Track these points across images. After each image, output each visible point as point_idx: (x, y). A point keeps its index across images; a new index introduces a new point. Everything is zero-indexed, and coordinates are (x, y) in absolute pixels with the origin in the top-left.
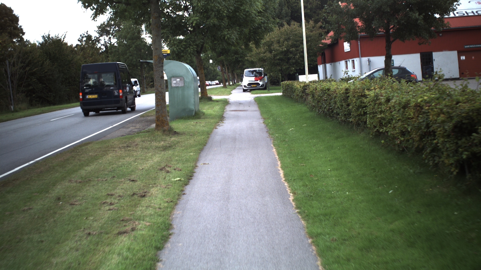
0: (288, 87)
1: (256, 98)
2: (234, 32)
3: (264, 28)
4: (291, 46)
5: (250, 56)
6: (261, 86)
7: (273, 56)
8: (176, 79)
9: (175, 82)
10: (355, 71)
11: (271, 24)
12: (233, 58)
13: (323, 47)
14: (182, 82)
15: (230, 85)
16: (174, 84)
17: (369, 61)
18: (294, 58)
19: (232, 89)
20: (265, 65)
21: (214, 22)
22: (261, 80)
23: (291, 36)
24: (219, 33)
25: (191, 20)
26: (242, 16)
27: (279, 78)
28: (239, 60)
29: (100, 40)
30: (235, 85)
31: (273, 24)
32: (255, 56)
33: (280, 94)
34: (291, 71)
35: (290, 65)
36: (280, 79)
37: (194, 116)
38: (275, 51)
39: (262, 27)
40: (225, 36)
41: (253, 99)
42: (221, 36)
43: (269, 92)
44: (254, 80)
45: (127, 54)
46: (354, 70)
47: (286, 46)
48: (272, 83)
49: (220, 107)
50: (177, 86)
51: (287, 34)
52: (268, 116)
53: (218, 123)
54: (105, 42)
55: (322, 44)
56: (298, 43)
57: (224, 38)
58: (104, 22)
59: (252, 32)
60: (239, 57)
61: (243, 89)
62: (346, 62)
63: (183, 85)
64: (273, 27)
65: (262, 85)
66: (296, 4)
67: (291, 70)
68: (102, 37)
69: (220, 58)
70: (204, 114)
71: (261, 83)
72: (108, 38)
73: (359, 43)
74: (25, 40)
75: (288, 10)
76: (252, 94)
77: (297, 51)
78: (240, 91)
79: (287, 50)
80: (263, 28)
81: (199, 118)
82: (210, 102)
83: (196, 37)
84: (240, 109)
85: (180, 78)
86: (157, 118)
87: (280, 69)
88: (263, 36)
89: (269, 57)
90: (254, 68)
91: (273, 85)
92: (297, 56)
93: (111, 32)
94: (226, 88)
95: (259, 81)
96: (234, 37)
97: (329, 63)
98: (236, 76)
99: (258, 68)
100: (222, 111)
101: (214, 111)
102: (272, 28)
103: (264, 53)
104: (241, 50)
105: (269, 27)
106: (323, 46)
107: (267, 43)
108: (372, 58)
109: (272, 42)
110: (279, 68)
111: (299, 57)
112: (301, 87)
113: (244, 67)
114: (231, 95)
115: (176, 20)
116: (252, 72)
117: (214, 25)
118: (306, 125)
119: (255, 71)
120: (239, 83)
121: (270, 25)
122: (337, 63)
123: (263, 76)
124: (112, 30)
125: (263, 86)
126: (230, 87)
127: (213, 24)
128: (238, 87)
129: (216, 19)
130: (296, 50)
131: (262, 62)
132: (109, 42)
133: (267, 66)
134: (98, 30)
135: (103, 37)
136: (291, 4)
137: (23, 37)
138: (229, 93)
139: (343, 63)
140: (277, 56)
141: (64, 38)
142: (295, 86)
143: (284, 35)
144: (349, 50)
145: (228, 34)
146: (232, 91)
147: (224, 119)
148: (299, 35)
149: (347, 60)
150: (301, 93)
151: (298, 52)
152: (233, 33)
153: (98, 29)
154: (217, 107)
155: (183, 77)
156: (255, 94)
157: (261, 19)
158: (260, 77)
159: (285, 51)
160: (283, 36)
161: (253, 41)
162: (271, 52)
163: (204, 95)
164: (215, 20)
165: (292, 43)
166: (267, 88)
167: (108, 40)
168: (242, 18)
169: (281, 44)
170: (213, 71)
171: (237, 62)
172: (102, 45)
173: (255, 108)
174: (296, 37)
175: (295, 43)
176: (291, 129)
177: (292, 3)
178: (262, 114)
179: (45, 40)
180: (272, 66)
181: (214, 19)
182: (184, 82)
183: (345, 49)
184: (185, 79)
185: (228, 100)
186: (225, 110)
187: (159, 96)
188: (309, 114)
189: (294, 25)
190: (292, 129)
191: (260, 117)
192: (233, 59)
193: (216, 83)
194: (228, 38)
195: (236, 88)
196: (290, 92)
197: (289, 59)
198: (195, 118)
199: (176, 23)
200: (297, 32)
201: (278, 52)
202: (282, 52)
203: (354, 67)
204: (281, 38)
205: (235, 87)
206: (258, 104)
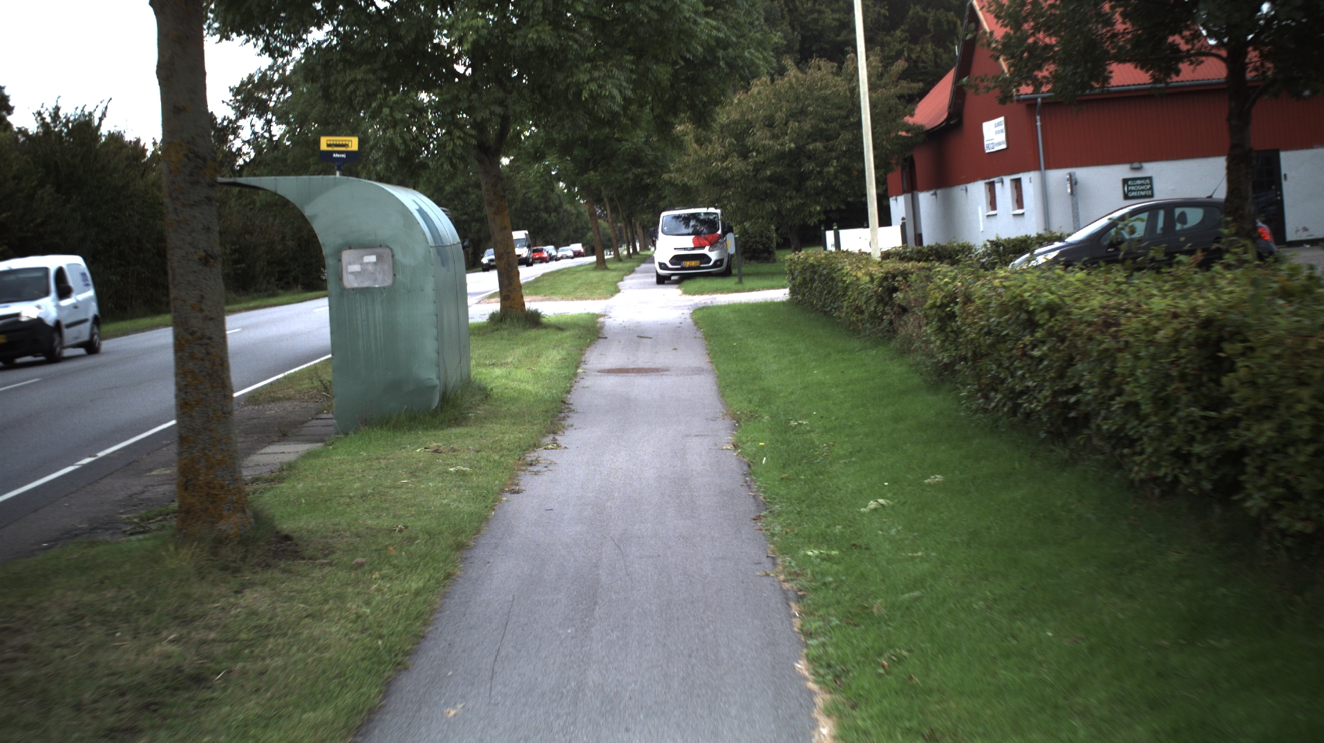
0: (815, 273)
1: (700, 314)
2: (616, 72)
3: (727, 64)
4: (809, 137)
5: (679, 170)
6: (715, 265)
7: (751, 168)
8: (362, 257)
9: (356, 268)
10: (1023, 214)
11: (752, 50)
12: (626, 176)
13: (911, 138)
14: (387, 267)
15: (618, 258)
16: (351, 277)
17: (1073, 182)
18: (820, 173)
19: (622, 273)
20: (725, 197)
21: (539, 37)
22: (713, 246)
23: (809, 105)
24: (559, 77)
25: (457, 29)
26: (645, 14)
27: (768, 238)
28: (648, 185)
29: (239, 127)
30: (636, 257)
31: (757, 50)
32: (695, 170)
33: (781, 294)
34: (811, 215)
35: (807, 195)
36: (772, 242)
37: (434, 414)
38: (758, 152)
39: (718, 58)
40: (579, 88)
41: (687, 312)
42: (568, 87)
43: (740, 286)
44: (693, 246)
45: (310, 168)
46: (1020, 211)
47: (795, 136)
48: (749, 255)
49: (564, 353)
50: (366, 284)
51: (797, 99)
52: (750, 402)
53: (536, 446)
54: (254, 133)
55: (909, 128)
56: (832, 125)
57: (578, 94)
58: (251, 76)
59: (684, 80)
60: (645, 173)
61: (655, 274)
62: (991, 187)
63: (388, 282)
64: (759, 58)
65: (716, 262)
66: (815, 15)
67: (810, 212)
68: (245, 118)
69: (586, 176)
70: (485, 394)
71: (714, 256)
72: (263, 121)
73: (1039, 124)
74: (16, 130)
75: (793, 32)
76: (685, 292)
77: (831, 150)
78: (647, 280)
79: (796, 147)
80: (722, 63)
81: (459, 420)
82: (533, 333)
83: (474, 96)
84: (641, 365)
85: (379, 250)
86: (183, 471)
87: (775, 209)
88: (723, 93)
89: (741, 170)
90: (690, 208)
91: (750, 259)
92: (832, 169)
93: (272, 104)
94: (606, 268)
95: (707, 248)
96: (615, 92)
97: (926, 188)
98: (640, 231)
99: (704, 207)
100: (566, 377)
101: (537, 376)
102: (753, 63)
103: (725, 158)
104: (650, 153)
105: (744, 59)
106: (910, 135)
107: (732, 126)
108: (1082, 173)
109: (750, 124)
110: (771, 206)
111: (836, 172)
112: (872, 280)
113: (662, 204)
114: (618, 295)
115: (403, 32)
116: (686, 219)
117: (543, 51)
118: (939, 478)
119: (694, 216)
120: (649, 250)
121: (746, 54)
122: (958, 191)
123: (719, 232)
124: (274, 98)
125: (721, 265)
126: (620, 265)
127: (535, 44)
128: (643, 266)
129: (548, 28)
130: (825, 147)
131: (716, 187)
132: (267, 135)
133: (734, 201)
134: (233, 98)
135: (248, 119)
136: (801, 15)
137: (9, 118)
138: (612, 288)
139: (978, 189)
140: (765, 169)
141: (101, 119)
142: (845, 271)
143: (788, 101)
144: (1004, 146)
145: (592, 80)
146: (622, 280)
147: (566, 423)
148: (837, 101)
149: (995, 179)
150: (874, 300)
151: (834, 154)
152: (613, 77)
153: (235, 95)
154: (555, 352)
155: (388, 247)
156: (694, 294)
157: (718, 30)
158: (710, 237)
159: (791, 150)
160: (784, 103)
161: (686, 112)
162: (744, 155)
163: (510, 307)
164: (544, 31)
165: (812, 127)
166: (734, 271)
167: (263, 129)
168: (646, 21)
169: (776, 131)
170: (573, 218)
171: (641, 189)
172: (244, 142)
173: (694, 356)
174: (825, 108)
175: (823, 125)
176: (872, 504)
177: (803, 13)
178: (725, 387)
179: (44, 124)
180: (748, 201)
181: (539, 28)
182: (393, 269)
183: (986, 143)
184: (399, 256)
185: (601, 320)
186: (580, 371)
187: (192, 357)
188: (930, 405)
189: (820, 69)
190: (881, 501)
191: (719, 408)
192: (627, 180)
193: (574, 252)
194: (594, 97)
195: (637, 269)
196: (821, 293)
197: (803, 177)
198: (441, 423)
199: (401, 45)
200: (828, 92)
201: (769, 155)
202: (781, 156)
203: (1019, 202)
204: (776, 112)
205: (634, 264)
206: (707, 337)
